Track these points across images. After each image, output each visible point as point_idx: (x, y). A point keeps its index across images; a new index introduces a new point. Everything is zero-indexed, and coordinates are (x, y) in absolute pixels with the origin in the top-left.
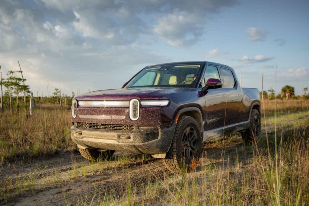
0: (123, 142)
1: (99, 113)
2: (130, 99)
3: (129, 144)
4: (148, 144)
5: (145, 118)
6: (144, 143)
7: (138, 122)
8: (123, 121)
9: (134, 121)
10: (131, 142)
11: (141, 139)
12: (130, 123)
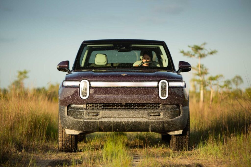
0: (153, 119)
1: (124, 93)
2: (158, 80)
3: (159, 120)
4: (175, 120)
5: (172, 97)
6: (172, 119)
7: (167, 100)
8: (152, 100)
9: (163, 99)
10: (161, 119)
11: (170, 115)
12: (159, 101)
